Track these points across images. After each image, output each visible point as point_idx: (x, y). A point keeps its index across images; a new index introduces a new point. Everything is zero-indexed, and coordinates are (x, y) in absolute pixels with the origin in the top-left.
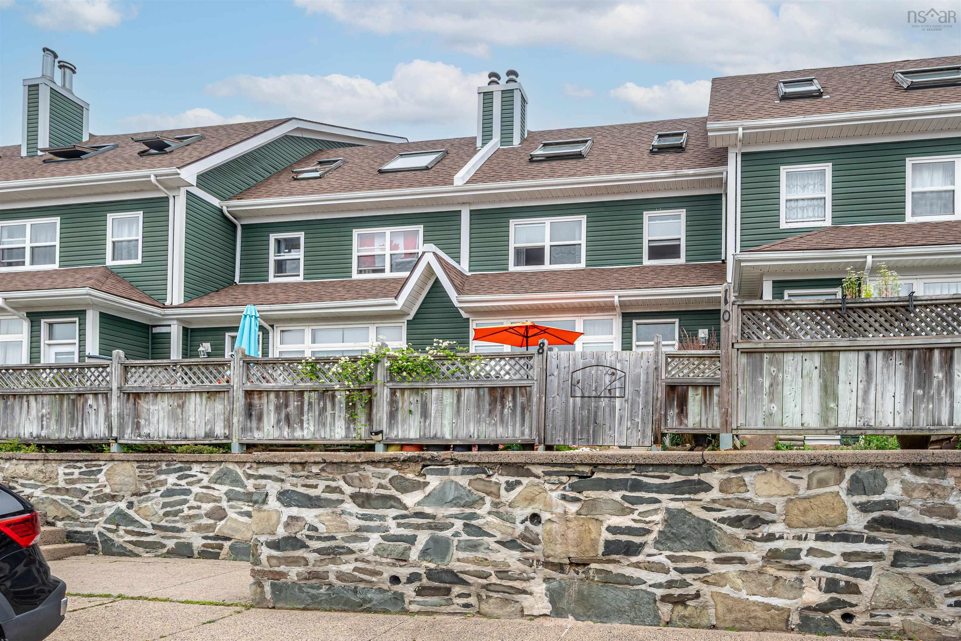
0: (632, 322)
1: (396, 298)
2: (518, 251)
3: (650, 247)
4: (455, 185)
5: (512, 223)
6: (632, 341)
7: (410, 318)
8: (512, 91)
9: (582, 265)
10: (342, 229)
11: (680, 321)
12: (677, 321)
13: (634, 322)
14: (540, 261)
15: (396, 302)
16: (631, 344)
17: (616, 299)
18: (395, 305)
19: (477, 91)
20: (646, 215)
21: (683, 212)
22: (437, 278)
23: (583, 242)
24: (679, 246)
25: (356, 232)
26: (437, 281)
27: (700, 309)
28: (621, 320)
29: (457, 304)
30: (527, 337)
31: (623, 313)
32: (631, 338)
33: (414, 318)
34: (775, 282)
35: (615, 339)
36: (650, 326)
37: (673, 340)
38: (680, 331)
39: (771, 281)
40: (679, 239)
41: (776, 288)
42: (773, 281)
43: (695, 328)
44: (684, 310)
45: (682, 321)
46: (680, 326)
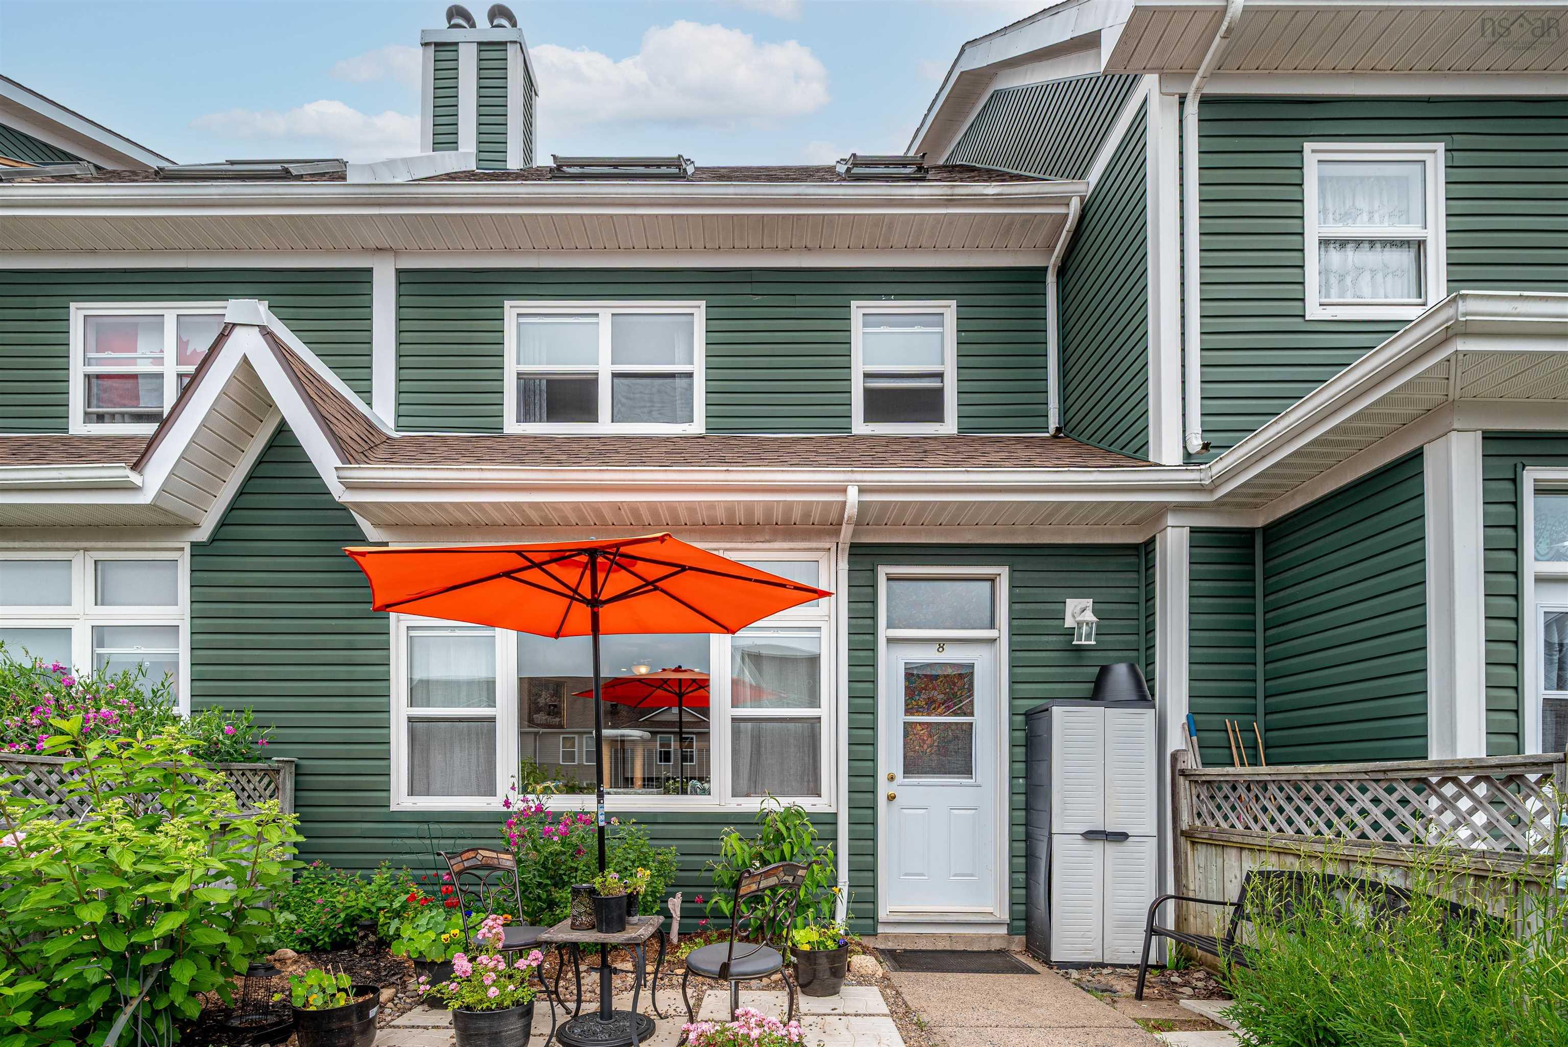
0: (874, 571)
1: (136, 466)
2: (526, 383)
3: (868, 392)
4: (349, 181)
5: (511, 309)
6: (875, 626)
7: (202, 535)
8: (502, 45)
9: (698, 427)
10: (40, 301)
11: (1012, 571)
12: (1003, 573)
13: (883, 571)
14: (589, 412)
15: (135, 478)
16: (874, 634)
17: (853, 496)
18: (135, 488)
19: (419, 41)
20: (858, 309)
21: (949, 309)
22: (283, 424)
23: (699, 368)
24: (940, 392)
25: (78, 312)
26: (283, 428)
27: (1069, 541)
28: (844, 566)
29: (340, 494)
30: (594, 603)
32: (875, 618)
33: (214, 538)
34: (1489, 437)
35: (827, 618)
36: (923, 584)
37: (992, 626)
38: (1012, 602)
39: (1479, 433)
40: (940, 376)
41: (1495, 459)
42: (1483, 432)
43: (1054, 594)
44: (1025, 542)
45: (1017, 574)
46: (1012, 587)
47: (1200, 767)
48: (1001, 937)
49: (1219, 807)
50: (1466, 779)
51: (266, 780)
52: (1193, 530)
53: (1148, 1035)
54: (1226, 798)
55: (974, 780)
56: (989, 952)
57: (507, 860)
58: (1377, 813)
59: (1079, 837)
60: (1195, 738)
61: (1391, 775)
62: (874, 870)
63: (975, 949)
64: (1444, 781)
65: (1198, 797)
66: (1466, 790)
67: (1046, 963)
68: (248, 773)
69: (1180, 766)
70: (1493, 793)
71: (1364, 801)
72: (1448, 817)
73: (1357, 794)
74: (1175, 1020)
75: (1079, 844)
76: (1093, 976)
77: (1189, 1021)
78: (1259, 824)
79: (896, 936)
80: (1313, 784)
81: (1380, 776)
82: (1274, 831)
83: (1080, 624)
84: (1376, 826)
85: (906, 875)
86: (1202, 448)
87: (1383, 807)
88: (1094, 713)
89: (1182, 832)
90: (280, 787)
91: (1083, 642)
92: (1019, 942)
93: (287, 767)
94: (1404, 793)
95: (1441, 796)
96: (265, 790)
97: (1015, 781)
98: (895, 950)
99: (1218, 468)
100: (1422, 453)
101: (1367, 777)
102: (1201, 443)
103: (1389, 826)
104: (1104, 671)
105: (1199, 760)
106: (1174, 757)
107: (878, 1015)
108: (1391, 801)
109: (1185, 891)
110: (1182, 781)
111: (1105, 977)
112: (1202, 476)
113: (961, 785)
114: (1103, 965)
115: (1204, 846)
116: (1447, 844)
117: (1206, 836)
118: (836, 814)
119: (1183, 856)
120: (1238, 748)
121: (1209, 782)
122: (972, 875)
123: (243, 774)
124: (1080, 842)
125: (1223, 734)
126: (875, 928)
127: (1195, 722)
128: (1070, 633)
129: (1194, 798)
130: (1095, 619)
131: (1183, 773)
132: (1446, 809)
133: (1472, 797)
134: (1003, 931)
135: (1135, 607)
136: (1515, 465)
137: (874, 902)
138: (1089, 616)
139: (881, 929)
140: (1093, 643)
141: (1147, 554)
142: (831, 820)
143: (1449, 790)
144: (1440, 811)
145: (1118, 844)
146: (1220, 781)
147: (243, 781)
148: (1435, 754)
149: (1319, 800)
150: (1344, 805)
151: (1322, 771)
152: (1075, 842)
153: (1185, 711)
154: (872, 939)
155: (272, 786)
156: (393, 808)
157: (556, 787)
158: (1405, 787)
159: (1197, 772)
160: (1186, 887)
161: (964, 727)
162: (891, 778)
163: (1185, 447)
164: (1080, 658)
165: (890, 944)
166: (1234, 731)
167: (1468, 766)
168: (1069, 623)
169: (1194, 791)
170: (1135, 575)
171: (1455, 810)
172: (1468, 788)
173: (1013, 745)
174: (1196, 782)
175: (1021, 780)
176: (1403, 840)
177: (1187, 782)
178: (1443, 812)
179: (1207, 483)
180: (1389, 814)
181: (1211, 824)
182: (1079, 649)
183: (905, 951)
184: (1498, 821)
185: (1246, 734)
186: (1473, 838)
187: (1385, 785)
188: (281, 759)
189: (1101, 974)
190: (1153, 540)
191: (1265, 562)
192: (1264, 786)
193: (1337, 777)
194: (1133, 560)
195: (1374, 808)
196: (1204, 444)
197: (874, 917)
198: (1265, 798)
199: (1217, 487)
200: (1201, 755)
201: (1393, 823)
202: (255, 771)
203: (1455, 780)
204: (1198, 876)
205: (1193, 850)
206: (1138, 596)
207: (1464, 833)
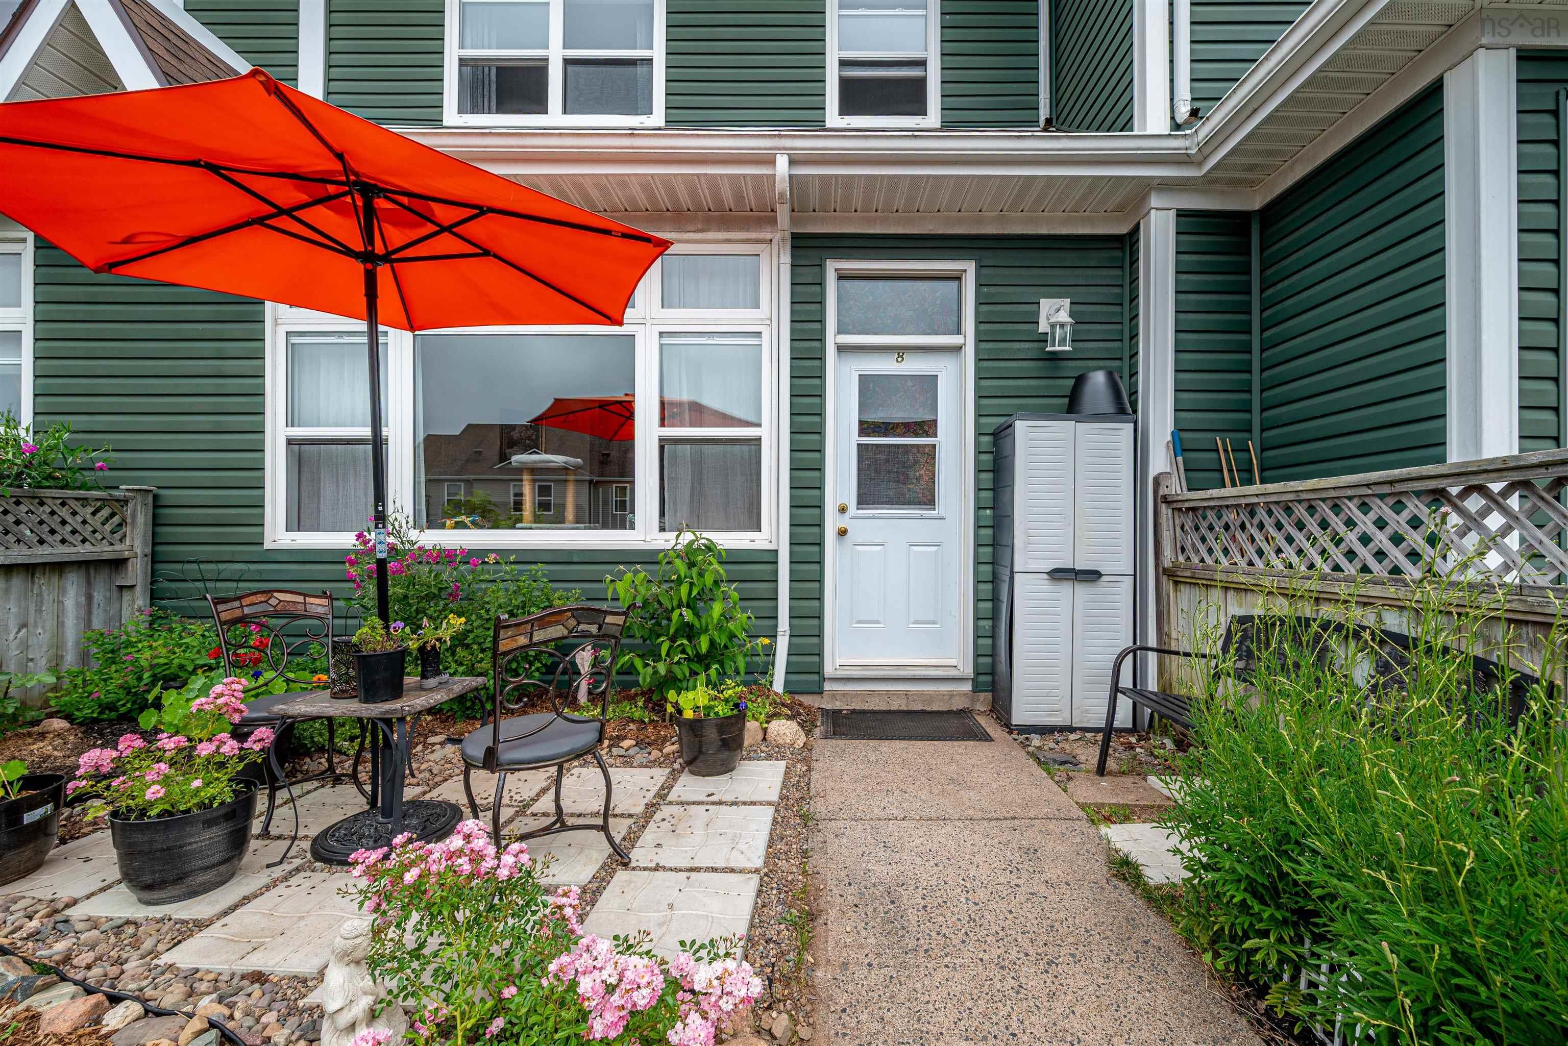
0: (821, 266)
2: (469, 70)
3: (844, 83)
6: (823, 331)
9: (658, 118)
11: (979, 267)
12: (969, 268)
13: (832, 267)
16: (822, 340)
17: (783, 168)
23: (658, 54)
24: (922, 82)
27: (1044, 231)
28: (786, 258)
31: (795, 237)
32: (822, 321)
34: (1525, 57)
35: (768, 322)
36: (880, 284)
37: (959, 332)
38: (979, 303)
39: (1513, 52)
40: (921, 63)
41: (1532, 85)
42: (1518, 51)
43: (1026, 294)
44: (994, 232)
45: (984, 271)
46: (979, 285)
47: (1185, 491)
48: (965, 694)
49: (1203, 540)
50: (1496, 487)
51: (105, 512)
52: (1181, 214)
53: (1092, 830)
54: (1211, 528)
55: (936, 512)
56: (949, 712)
57: (318, 606)
58: (1381, 539)
59: (1045, 576)
60: (1180, 459)
61: (1399, 488)
62: (819, 617)
63: (935, 709)
64: (1467, 492)
65: (1182, 527)
66: (1497, 503)
67: (1008, 727)
68: (72, 503)
69: (1163, 491)
70: (1535, 505)
71: (1366, 524)
72: (1472, 540)
73: (1357, 514)
74: (1136, 806)
75: (1044, 585)
76: (1057, 743)
77: (1152, 807)
78: (1246, 559)
79: (845, 694)
80: (1306, 505)
81: (1386, 489)
82: (1261, 566)
83: (1053, 326)
84: (1380, 555)
85: (859, 622)
86: (1191, 115)
87: (1389, 530)
88: (1064, 427)
89: (1164, 569)
90: (129, 520)
91: (1057, 348)
92: (983, 702)
93: (139, 497)
94: (1416, 511)
95: (1462, 512)
96: (103, 524)
97: (982, 512)
98: (841, 711)
99: (1205, 130)
100: (1442, 85)
101: (1370, 492)
102: (1189, 108)
103: (1397, 555)
104: (1080, 380)
105: (1184, 485)
106: (1157, 481)
107: (761, 803)
108: (1398, 522)
109: (1167, 640)
110: (1163, 508)
111: (1072, 745)
112: (1188, 143)
113: (922, 518)
114: (1071, 729)
115: (1188, 587)
116: (1471, 575)
117: (1188, 574)
118: (777, 551)
119: (1165, 597)
120: (1230, 471)
121: (1194, 509)
122: (934, 623)
123: (63, 504)
124: (1046, 582)
125: (1213, 455)
126: (820, 686)
127: (1180, 439)
128: (1043, 339)
129: (1178, 529)
130: (1070, 320)
131: (1166, 500)
132: (1470, 530)
133: (1505, 511)
134: (967, 687)
135: (1117, 309)
136: (1558, 93)
137: (820, 654)
138: (1064, 316)
139: (827, 686)
140: (1067, 348)
141: (1131, 247)
142: (771, 557)
143: (1474, 503)
144: (1463, 533)
145: (1088, 584)
146: (1205, 507)
147: (64, 513)
148: (1455, 455)
149: (1312, 525)
150: (1342, 529)
151: (1316, 487)
152: (1038, 582)
153: (1170, 427)
154: (817, 697)
155: (116, 520)
156: (268, 545)
157: (473, 523)
158: (1417, 502)
159: (1180, 498)
160: (1169, 636)
161: (926, 450)
162: (843, 510)
163: (1173, 118)
164: (1057, 368)
165: (838, 703)
166: (1226, 451)
167: (1499, 468)
168: (1043, 327)
169: (1177, 521)
170: (1118, 272)
171: (1482, 528)
172: (1500, 499)
173: (979, 471)
174: (1180, 509)
175: (988, 512)
176: (1413, 572)
177: (1170, 511)
178: (1465, 534)
179: (1194, 152)
180: (1397, 540)
181: (1195, 560)
182: (1055, 357)
183: (854, 712)
184: (1541, 542)
185: (1241, 455)
186: (1507, 568)
187: (1391, 501)
188: (131, 487)
189: (1067, 740)
190: (1136, 228)
191: (1262, 251)
192: (1252, 510)
193: (1333, 494)
194: (1118, 254)
195: (1378, 532)
196: (1192, 110)
197: (818, 670)
198: (1252, 525)
199: (1206, 158)
200: (1187, 479)
201: (1402, 551)
202: (84, 501)
203: (1482, 490)
204: (1181, 622)
205: (1176, 591)
206: (1122, 295)
207: (1493, 560)
